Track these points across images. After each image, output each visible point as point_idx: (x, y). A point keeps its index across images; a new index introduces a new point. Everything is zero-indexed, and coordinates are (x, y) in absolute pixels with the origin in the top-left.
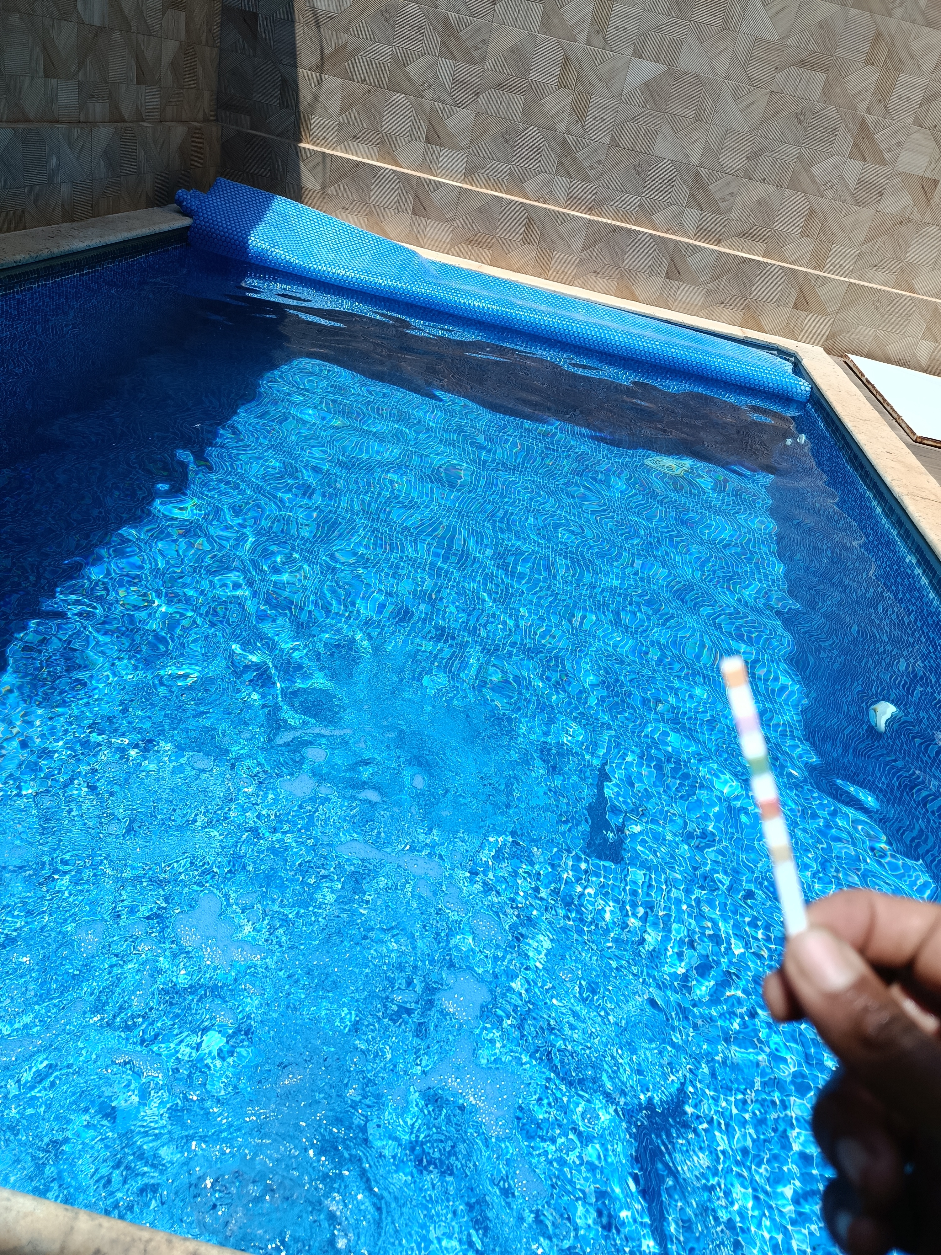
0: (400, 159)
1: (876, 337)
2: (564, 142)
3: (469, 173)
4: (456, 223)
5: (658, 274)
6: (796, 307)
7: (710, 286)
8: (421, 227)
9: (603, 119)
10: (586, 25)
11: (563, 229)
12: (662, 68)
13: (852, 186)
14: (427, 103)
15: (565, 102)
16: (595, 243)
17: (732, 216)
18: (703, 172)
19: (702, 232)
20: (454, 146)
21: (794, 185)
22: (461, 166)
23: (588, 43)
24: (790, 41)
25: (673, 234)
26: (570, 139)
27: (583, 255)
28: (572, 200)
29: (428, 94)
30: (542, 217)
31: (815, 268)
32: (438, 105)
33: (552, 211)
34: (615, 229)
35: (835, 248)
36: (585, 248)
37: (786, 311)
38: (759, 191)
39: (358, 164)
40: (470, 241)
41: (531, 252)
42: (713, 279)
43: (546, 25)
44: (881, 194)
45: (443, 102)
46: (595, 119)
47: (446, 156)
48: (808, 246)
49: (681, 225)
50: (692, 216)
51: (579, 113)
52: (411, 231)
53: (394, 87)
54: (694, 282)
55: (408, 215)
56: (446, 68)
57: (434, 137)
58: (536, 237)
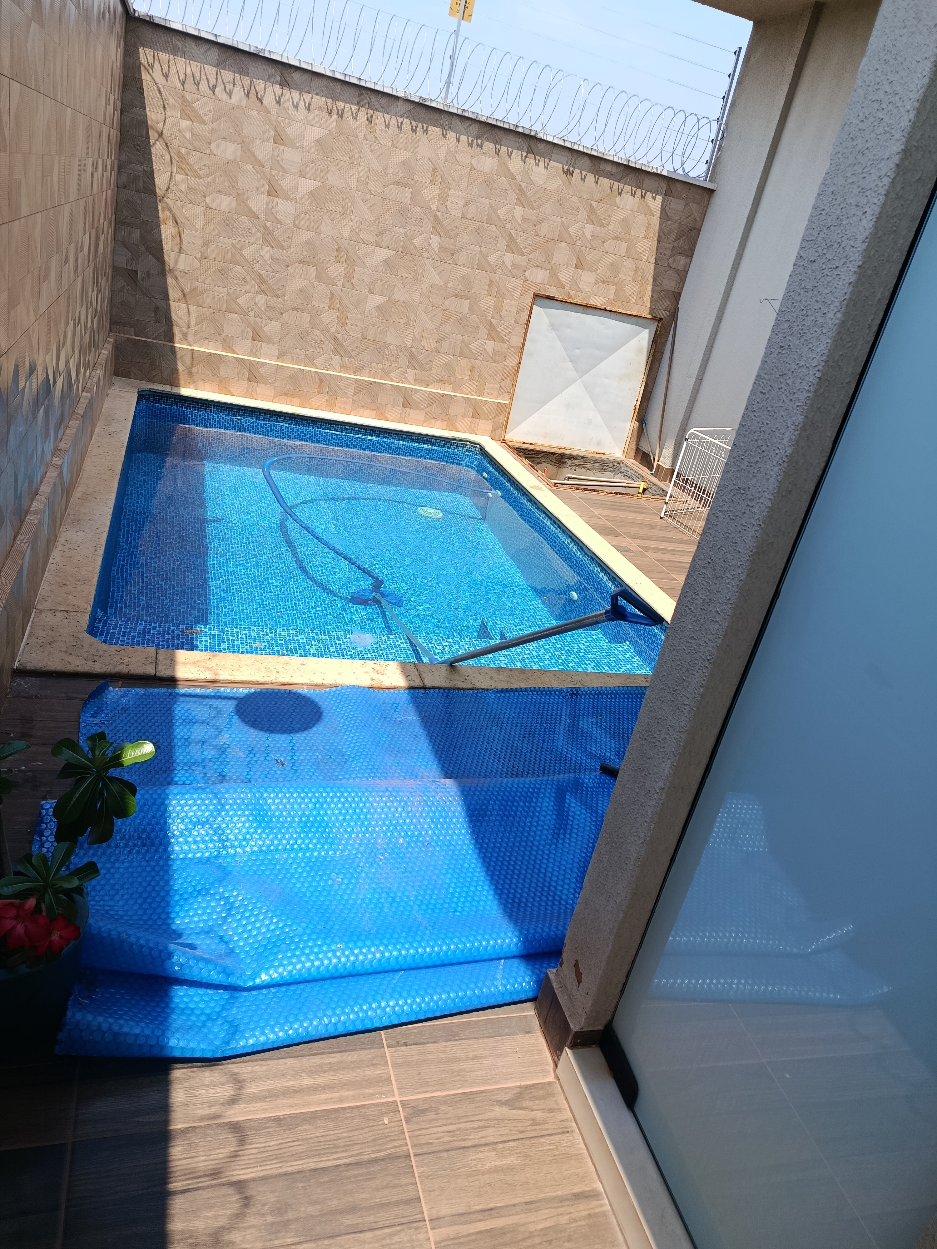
0: (236, 350)
2: (336, 338)
3: (281, 356)
4: (276, 385)
5: (397, 405)
6: (473, 417)
7: (427, 410)
8: (254, 388)
9: (356, 325)
10: (341, 278)
11: (341, 385)
12: (386, 299)
13: (491, 354)
14: (251, 319)
15: (334, 317)
16: (360, 391)
17: (432, 372)
18: (414, 350)
19: (417, 381)
20: (270, 342)
21: (462, 355)
22: (276, 352)
23: (343, 286)
24: (449, 285)
25: (402, 383)
26: (338, 336)
27: (354, 398)
28: (343, 368)
29: (252, 314)
30: (328, 379)
31: (479, 396)
32: (258, 320)
35: (487, 385)
36: (355, 394)
37: (469, 420)
38: (445, 358)
39: (210, 354)
40: (285, 394)
41: (324, 399)
42: (428, 406)
43: (319, 277)
44: (506, 357)
45: (261, 318)
46: (352, 325)
47: (265, 347)
48: (474, 385)
49: (406, 378)
50: (411, 373)
51: (342, 322)
52: (247, 391)
53: (229, 310)
54: (418, 408)
55: (245, 383)
56: (261, 300)
57: (257, 337)
58: (326, 389)
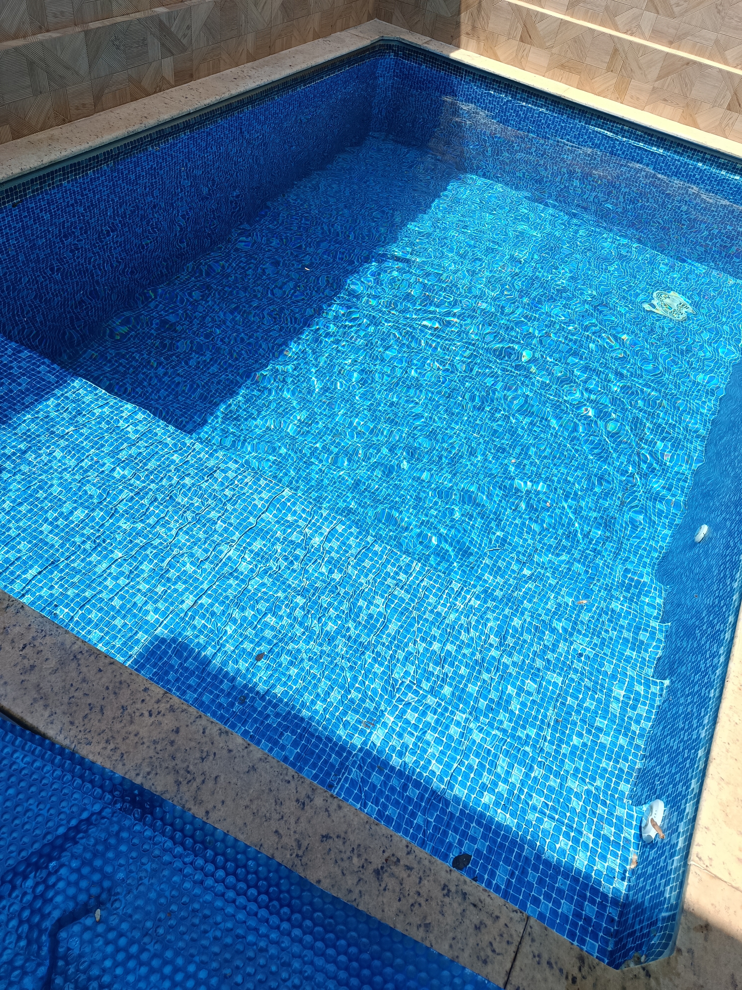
4: (554, 50)
8: (525, 53)
11: (644, 60)
16: (668, 74)
27: (657, 84)
28: (655, 33)
30: (626, 49)
33: (635, 43)
34: (689, 63)
40: (563, 67)
41: (612, 79)
55: (515, 43)
58: (618, 66)
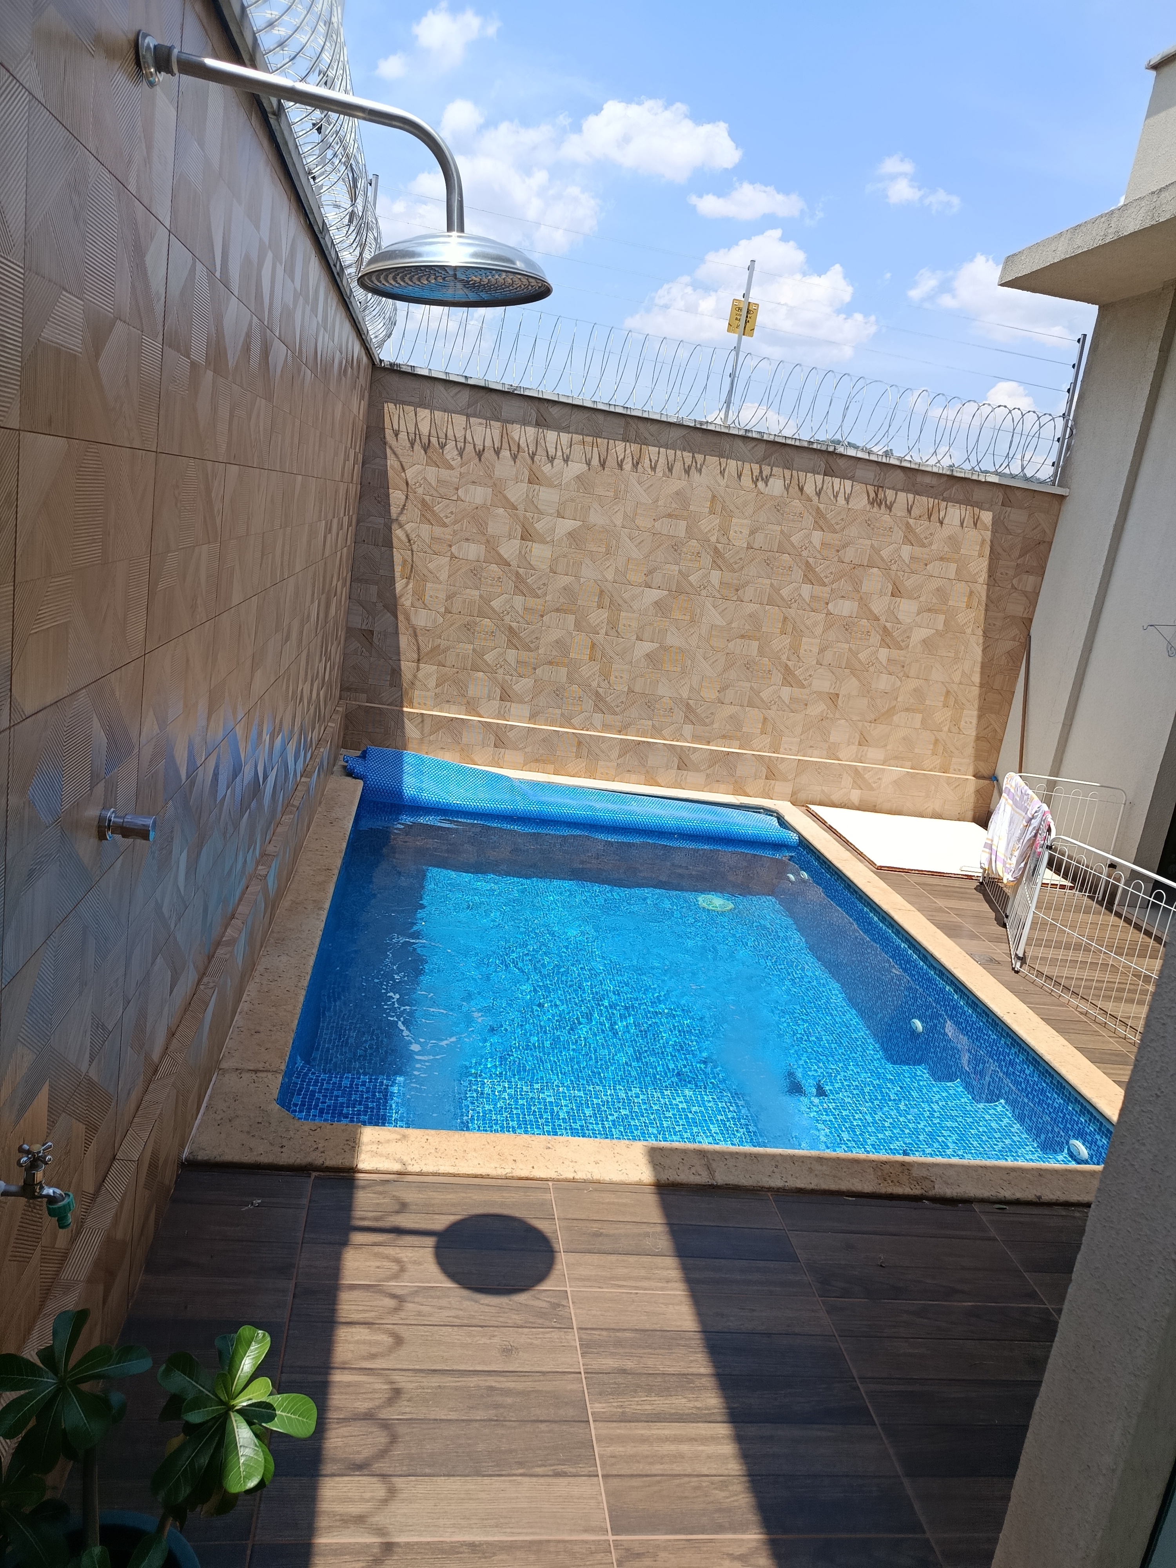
0: (482, 712)
1: (823, 791)
2: (597, 694)
3: (533, 717)
4: (526, 750)
5: (672, 768)
6: (767, 778)
7: (708, 771)
8: (501, 755)
9: (621, 677)
10: (604, 625)
11: (604, 746)
12: (657, 645)
13: (787, 702)
14: (500, 677)
15: (595, 669)
17: (714, 726)
18: (691, 702)
19: (696, 738)
20: (521, 702)
21: (751, 704)
22: (527, 713)
23: (607, 634)
24: (733, 626)
25: (677, 741)
26: (600, 690)
27: (619, 761)
28: (606, 727)
29: (501, 671)
30: (588, 740)
31: (774, 752)
32: (508, 677)
33: (594, 736)
34: (639, 743)
35: (784, 739)
36: (620, 756)
37: (762, 782)
38: (729, 710)
39: (452, 719)
40: (537, 761)
41: (582, 764)
42: (710, 767)
43: (578, 626)
44: (806, 705)
45: (511, 675)
46: (616, 677)
47: (515, 708)
48: (767, 740)
49: (682, 735)
50: (688, 729)
51: (605, 675)
52: (493, 758)
53: (475, 668)
54: (697, 770)
55: (491, 749)
56: (512, 655)
57: (506, 696)
58: (585, 752)
